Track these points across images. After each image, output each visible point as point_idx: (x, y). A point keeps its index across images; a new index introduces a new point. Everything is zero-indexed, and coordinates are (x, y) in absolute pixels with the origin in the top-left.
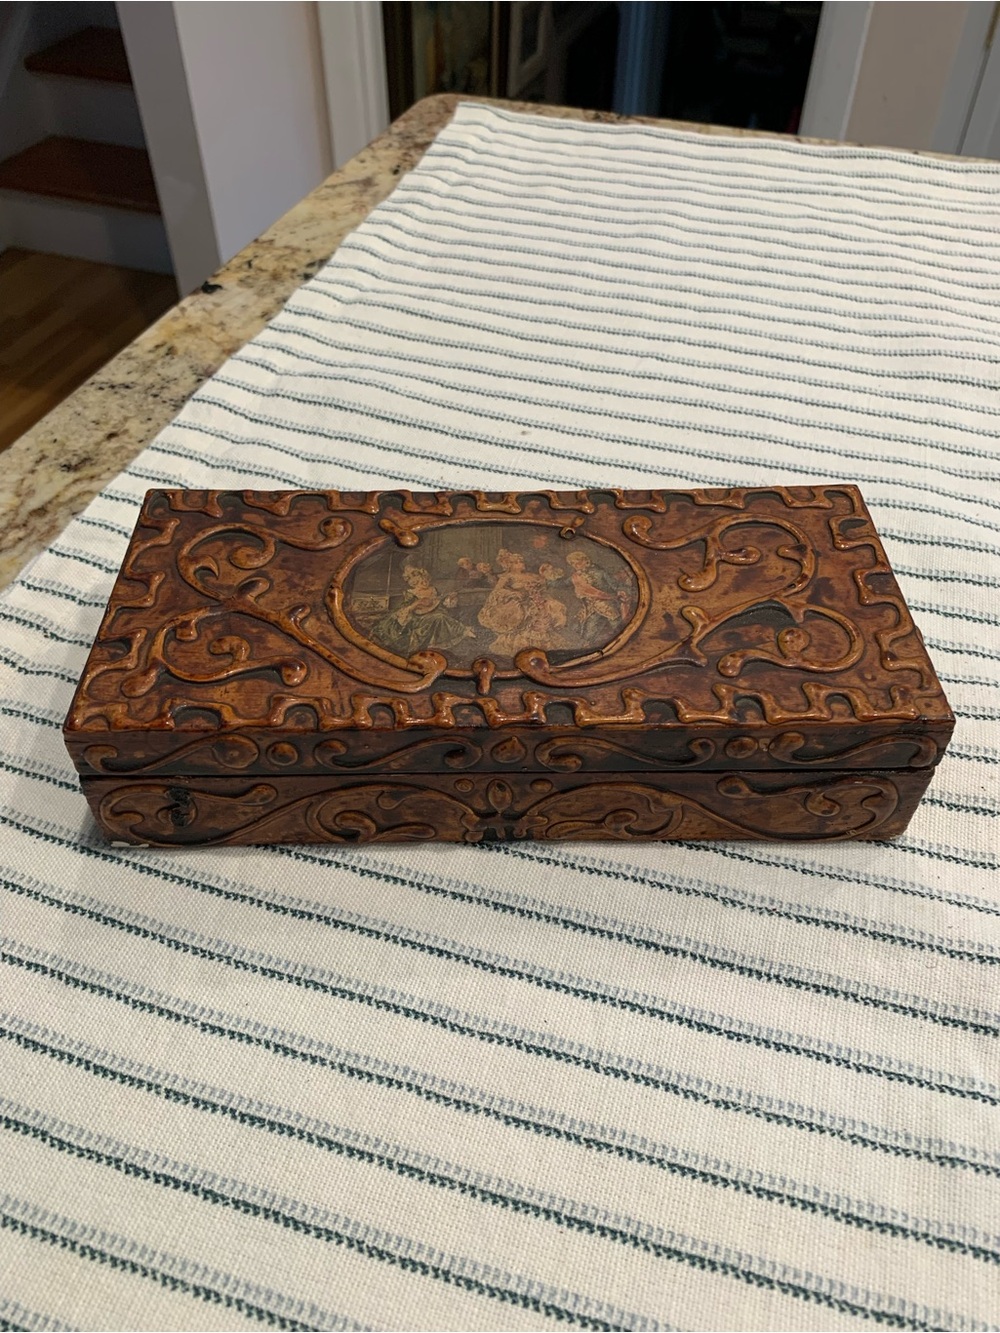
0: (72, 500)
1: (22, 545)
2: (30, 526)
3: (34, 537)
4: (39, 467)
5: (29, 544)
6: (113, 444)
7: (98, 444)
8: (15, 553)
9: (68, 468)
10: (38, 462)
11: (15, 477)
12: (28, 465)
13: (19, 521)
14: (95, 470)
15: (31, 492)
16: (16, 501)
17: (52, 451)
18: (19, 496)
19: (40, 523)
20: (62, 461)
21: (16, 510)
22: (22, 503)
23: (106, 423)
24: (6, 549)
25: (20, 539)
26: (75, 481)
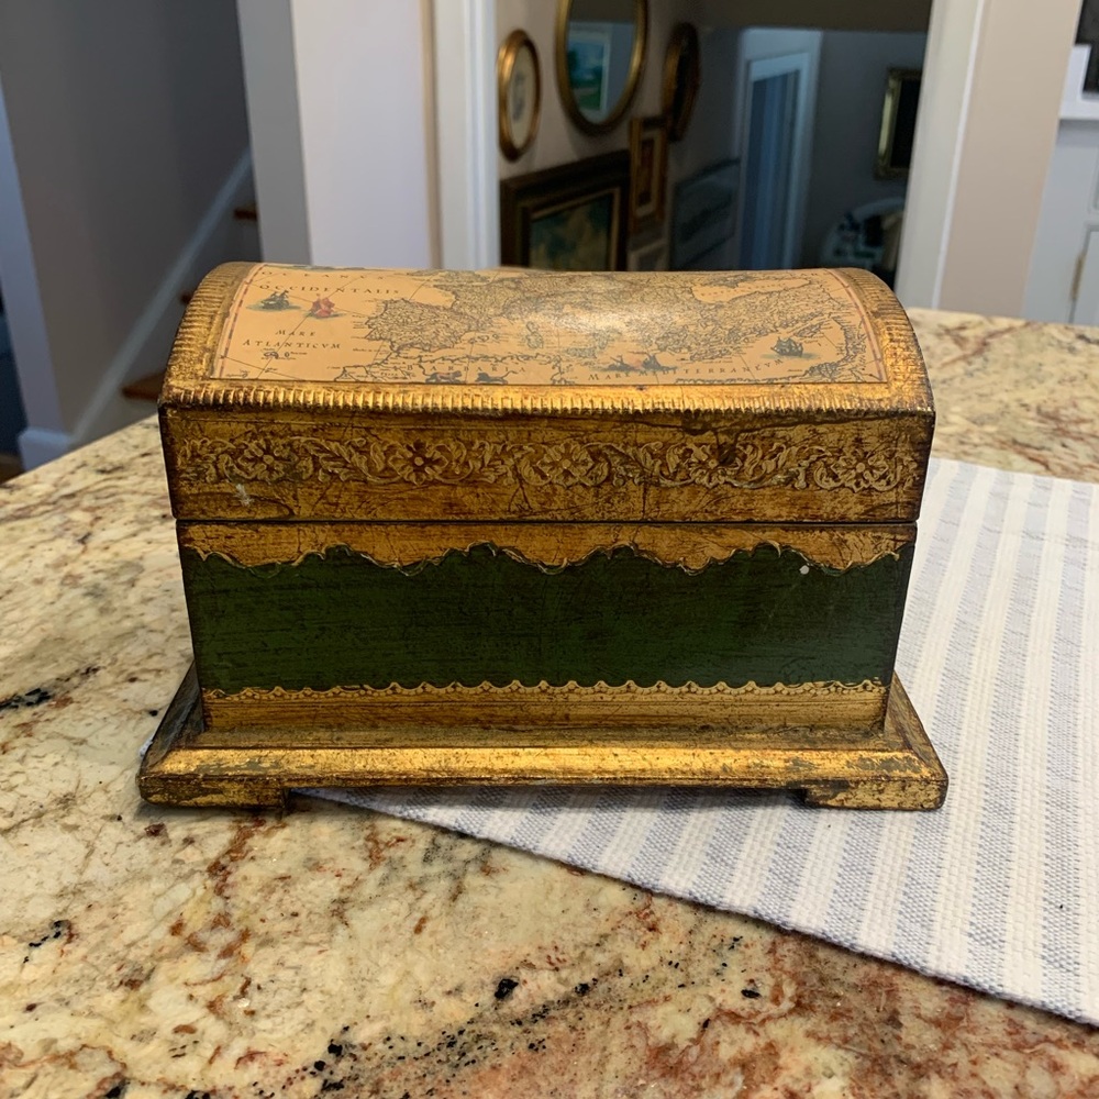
0: (99, 490)
1: (47, 515)
2: (59, 504)
3: (59, 510)
4: (80, 471)
5: (54, 514)
6: (146, 459)
7: (133, 459)
8: (40, 519)
9: (103, 471)
10: (78, 468)
11: (57, 475)
12: (71, 467)
13: (51, 500)
14: (124, 474)
15: (67, 484)
16: (53, 489)
17: (93, 461)
18: (55, 485)
19: (68, 503)
20: (100, 467)
21: (50, 495)
22: (57, 491)
23: (144, 447)
24: (34, 516)
25: (47, 511)
26: (105, 480)
